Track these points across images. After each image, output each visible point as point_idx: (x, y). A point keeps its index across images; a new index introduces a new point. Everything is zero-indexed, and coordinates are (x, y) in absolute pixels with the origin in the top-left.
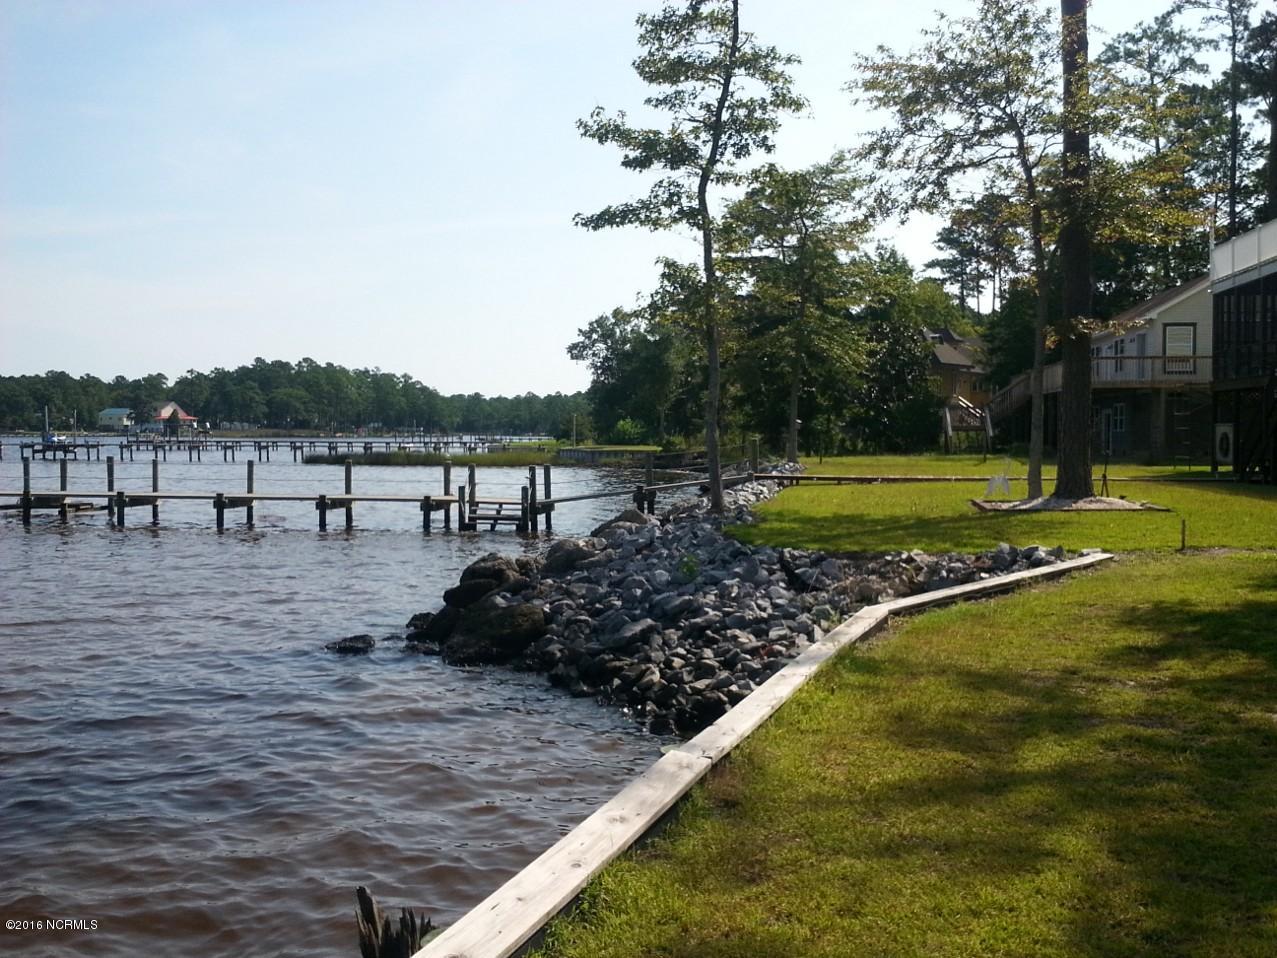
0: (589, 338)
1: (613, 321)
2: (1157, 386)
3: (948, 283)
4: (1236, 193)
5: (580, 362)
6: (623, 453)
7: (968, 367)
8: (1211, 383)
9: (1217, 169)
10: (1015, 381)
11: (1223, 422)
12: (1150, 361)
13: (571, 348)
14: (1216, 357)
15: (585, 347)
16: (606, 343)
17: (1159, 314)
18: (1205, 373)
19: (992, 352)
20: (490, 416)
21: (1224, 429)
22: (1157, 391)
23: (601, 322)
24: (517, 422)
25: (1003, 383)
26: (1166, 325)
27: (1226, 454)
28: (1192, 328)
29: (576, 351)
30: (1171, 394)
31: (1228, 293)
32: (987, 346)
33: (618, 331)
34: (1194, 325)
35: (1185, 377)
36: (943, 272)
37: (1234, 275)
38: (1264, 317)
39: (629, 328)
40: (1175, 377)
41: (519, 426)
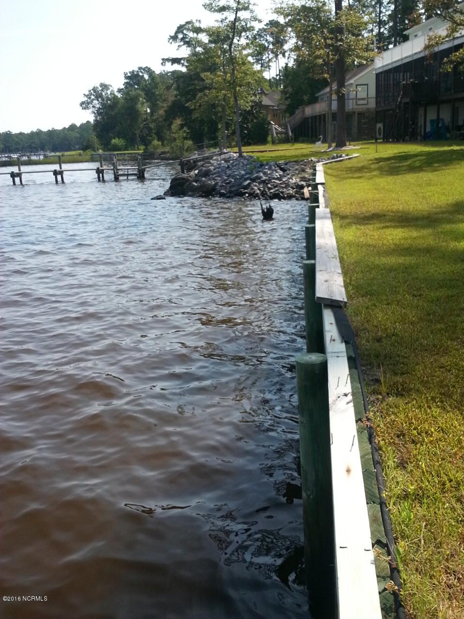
0: (90, 98)
1: (100, 89)
2: (354, 110)
3: (255, 65)
4: (381, 23)
5: (87, 111)
6: (125, 154)
7: (273, 106)
8: (375, 108)
9: (372, 12)
10: (297, 112)
11: (379, 122)
12: (351, 100)
13: (82, 104)
14: (377, 97)
15: (88, 103)
16: (98, 100)
17: (355, 81)
18: (372, 104)
19: (286, 99)
20: (17, 143)
21: (380, 125)
22: (354, 113)
23: (94, 89)
24: (33, 145)
25: (292, 113)
26: (357, 85)
27: (380, 135)
28: (366, 86)
29: (84, 105)
30: (359, 114)
31: (381, 73)
32: (284, 97)
33: (104, 94)
34: (367, 85)
35: (364, 106)
36: (253, 59)
37: (383, 66)
38: (393, 81)
39: (109, 92)
40: (360, 107)
41: (35, 148)
